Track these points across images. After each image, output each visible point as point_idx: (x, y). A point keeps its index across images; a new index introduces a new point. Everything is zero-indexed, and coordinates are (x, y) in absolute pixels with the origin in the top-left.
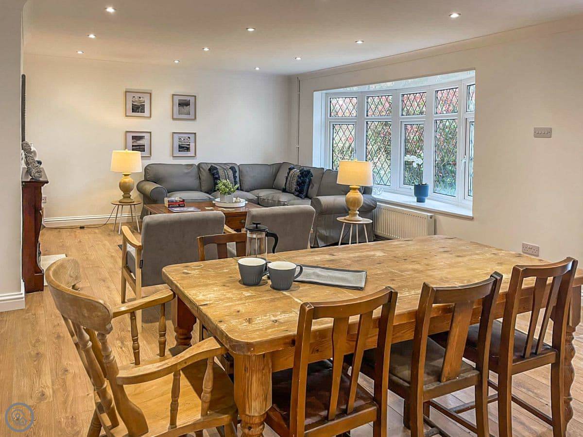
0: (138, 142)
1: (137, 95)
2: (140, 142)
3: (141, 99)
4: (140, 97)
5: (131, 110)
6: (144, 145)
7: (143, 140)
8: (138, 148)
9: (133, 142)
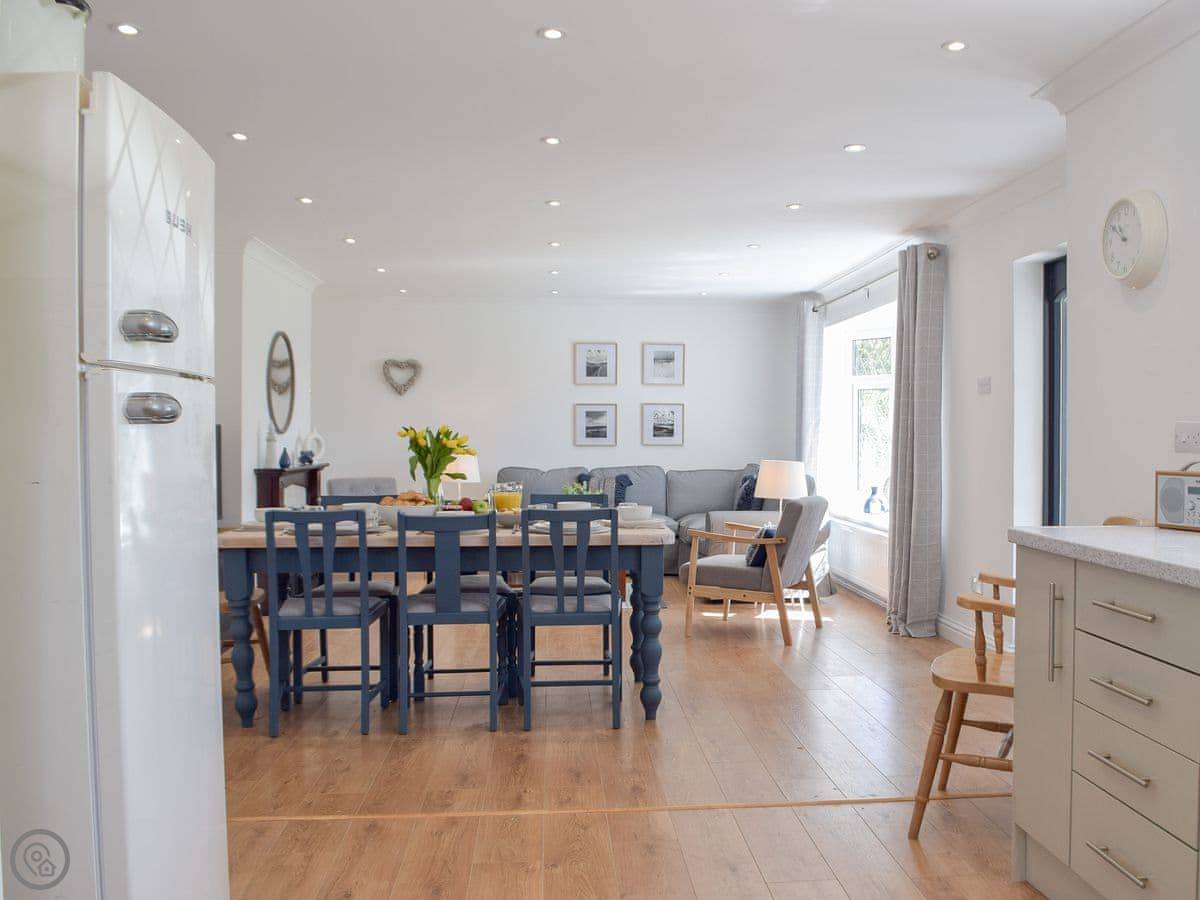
0: (596, 421)
1: (594, 348)
2: (599, 422)
3: (602, 354)
4: (598, 351)
5: (585, 373)
6: (605, 427)
7: (604, 418)
8: (596, 432)
9: (587, 422)
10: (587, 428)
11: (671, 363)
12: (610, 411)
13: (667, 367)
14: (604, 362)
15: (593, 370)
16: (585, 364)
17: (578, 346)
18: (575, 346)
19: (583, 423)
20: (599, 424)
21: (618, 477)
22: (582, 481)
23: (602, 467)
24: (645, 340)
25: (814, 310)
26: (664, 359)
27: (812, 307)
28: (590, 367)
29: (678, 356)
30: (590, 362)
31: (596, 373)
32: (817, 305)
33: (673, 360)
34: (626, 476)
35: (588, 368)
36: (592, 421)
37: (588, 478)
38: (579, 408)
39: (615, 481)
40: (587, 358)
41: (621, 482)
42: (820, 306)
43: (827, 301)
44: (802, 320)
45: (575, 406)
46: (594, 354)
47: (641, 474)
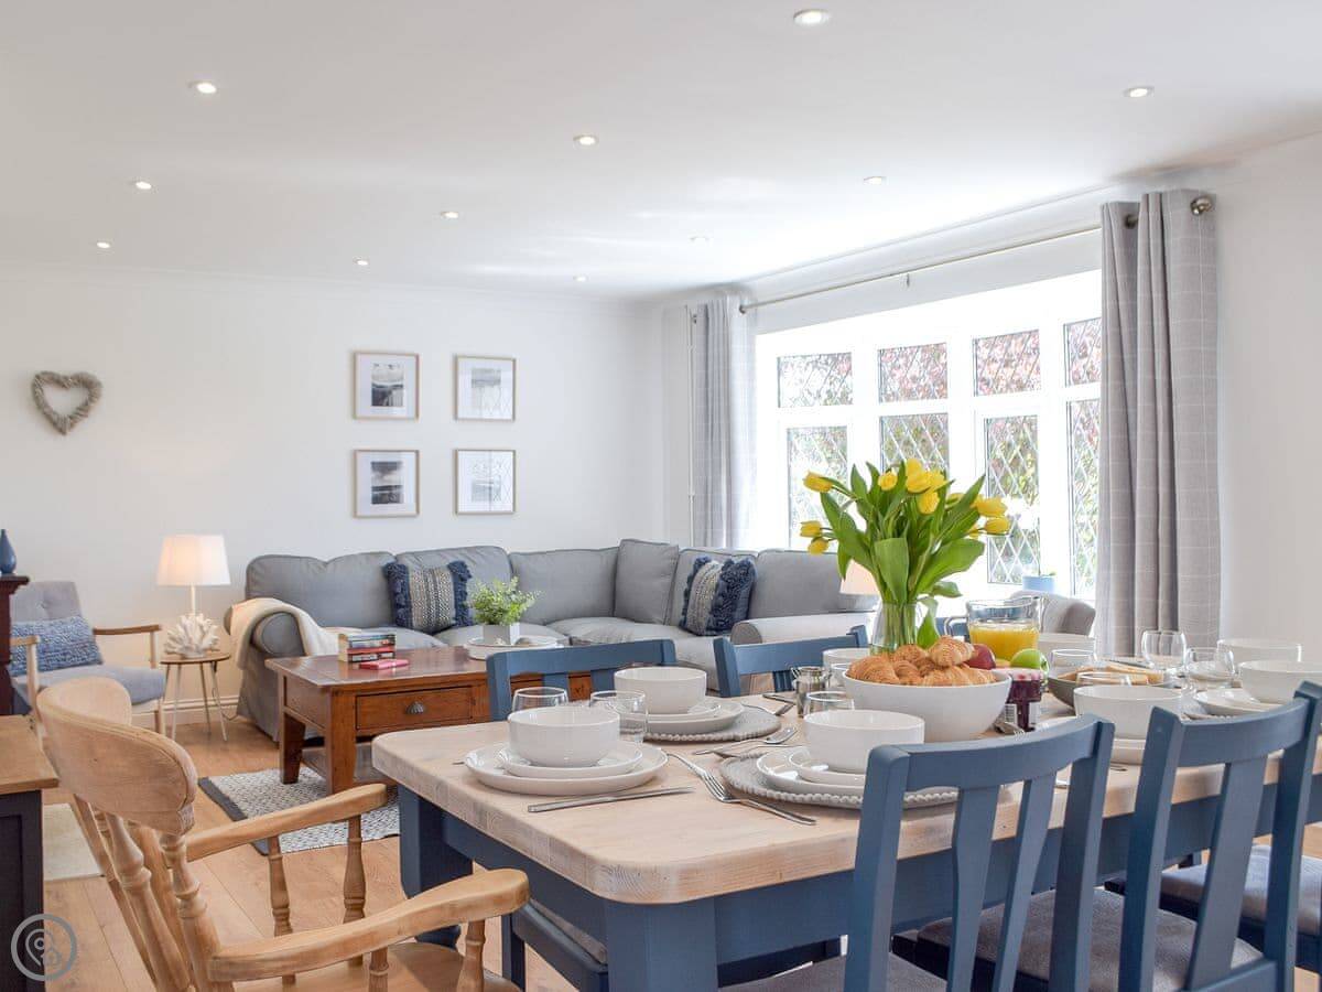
0: (387, 477)
1: (384, 361)
2: (391, 479)
3: (395, 370)
4: (390, 366)
5: (369, 400)
6: (401, 487)
7: (399, 472)
8: (385, 495)
9: (375, 479)
10: (375, 489)
11: (496, 387)
12: (408, 461)
13: (490, 393)
14: (399, 383)
15: (381, 397)
16: (370, 387)
17: (359, 357)
18: (354, 357)
19: (368, 480)
20: (390, 481)
21: (451, 567)
22: (393, 575)
23: (413, 550)
24: (460, 351)
25: (742, 310)
26: (484, 380)
27: (738, 306)
28: (378, 392)
29: (506, 376)
30: (378, 383)
31: (386, 400)
32: (746, 303)
33: (497, 382)
34: (462, 564)
35: (374, 392)
36: (382, 477)
37: (404, 570)
38: (360, 456)
39: (448, 573)
40: (373, 377)
41: (460, 573)
42: (751, 306)
43: (760, 300)
44: (725, 320)
45: (355, 453)
46: (384, 370)
47: (476, 558)
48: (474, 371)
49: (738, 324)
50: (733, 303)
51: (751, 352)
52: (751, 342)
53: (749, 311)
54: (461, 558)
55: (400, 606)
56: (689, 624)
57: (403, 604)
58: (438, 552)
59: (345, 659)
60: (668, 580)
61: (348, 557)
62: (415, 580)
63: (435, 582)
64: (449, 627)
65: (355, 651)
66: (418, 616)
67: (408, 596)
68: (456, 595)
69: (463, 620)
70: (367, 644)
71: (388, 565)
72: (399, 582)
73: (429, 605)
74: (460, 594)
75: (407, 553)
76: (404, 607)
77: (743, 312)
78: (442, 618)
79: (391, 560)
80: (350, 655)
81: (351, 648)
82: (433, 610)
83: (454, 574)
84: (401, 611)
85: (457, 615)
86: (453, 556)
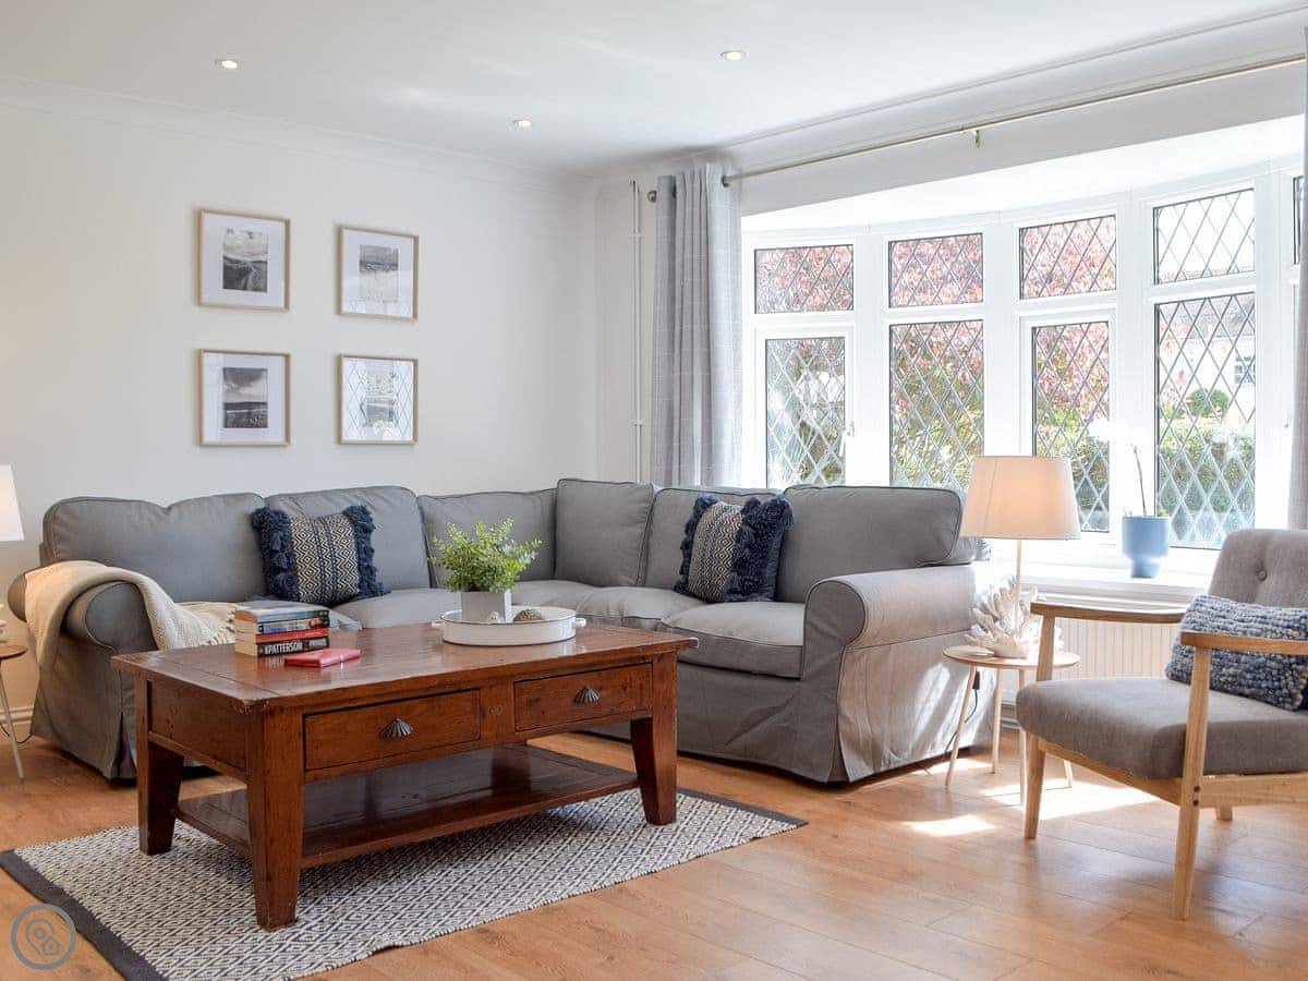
0: (245, 391)
1: (240, 225)
2: (251, 394)
3: (256, 240)
4: (250, 234)
5: (221, 283)
6: (265, 404)
7: (261, 383)
8: (245, 415)
9: (227, 393)
10: (227, 406)
11: (391, 273)
12: (275, 367)
13: (385, 279)
14: (262, 258)
15: (238, 275)
16: (221, 262)
17: (205, 217)
18: (198, 216)
19: (216, 395)
20: (250, 396)
21: (350, 513)
22: (266, 526)
23: (289, 492)
24: (344, 220)
25: (725, 183)
26: (379, 262)
27: (720, 176)
28: (231, 268)
29: (405, 259)
30: (231, 256)
31: (243, 281)
32: (729, 174)
33: (394, 266)
34: (363, 510)
35: (226, 269)
36: (237, 389)
37: (282, 518)
38: (208, 359)
39: (345, 521)
40: (226, 247)
41: (360, 521)
42: (734, 178)
43: (746, 170)
44: (704, 196)
45: (199, 355)
46: (239, 238)
47: (377, 503)
48: (362, 248)
49: (720, 200)
50: (713, 173)
51: (736, 236)
52: (736, 225)
53: (733, 184)
54: (358, 503)
55: (280, 570)
56: (692, 587)
57: (285, 567)
58: (325, 493)
59: (254, 652)
60: (638, 530)
61: (200, 501)
62: (300, 532)
63: (328, 534)
64: (350, 598)
65: (268, 638)
66: (306, 581)
67: (291, 555)
68: (358, 552)
69: (370, 587)
70: (287, 627)
71: (258, 511)
72: (278, 535)
73: (322, 568)
74: (365, 552)
75: (280, 495)
76: (284, 570)
77: (725, 185)
78: (342, 585)
79: (261, 505)
80: (261, 645)
81: (262, 633)
82: (329, 574)
83: (354, 523)
84: (281, 576)
85: (362, 580)
86: (347, 500)
